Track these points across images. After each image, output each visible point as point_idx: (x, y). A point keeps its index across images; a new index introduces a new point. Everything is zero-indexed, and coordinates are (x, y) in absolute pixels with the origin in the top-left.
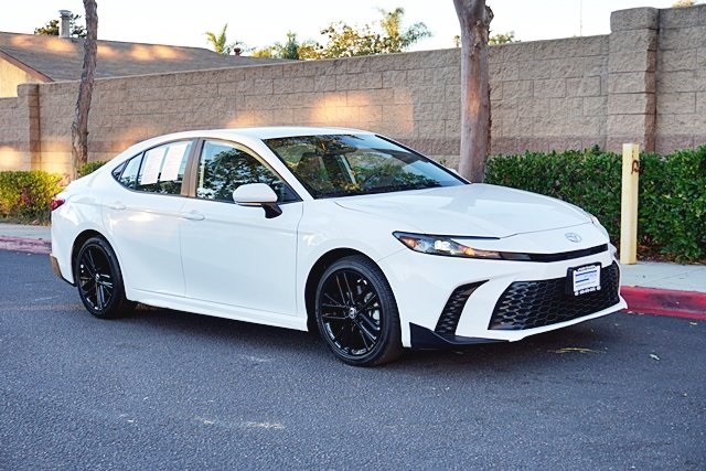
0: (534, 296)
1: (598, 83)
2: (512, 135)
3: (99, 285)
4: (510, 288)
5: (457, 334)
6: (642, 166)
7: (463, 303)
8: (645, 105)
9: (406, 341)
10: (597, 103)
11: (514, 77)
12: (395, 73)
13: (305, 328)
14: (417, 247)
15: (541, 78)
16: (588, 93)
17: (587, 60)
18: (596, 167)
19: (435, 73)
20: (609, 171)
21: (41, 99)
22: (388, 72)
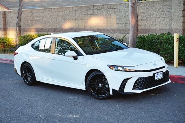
1: (169, 13)
3: (28, 76)
4: (138, 79)
5: (124, 91)
6: (180, 40)
7: (126, 83)
8: (182, 20)
9: (111, 93)
10: (169, 19)
11: (145, 11)
12: (111, 10)
13: (85, 89)
14: (113, 69)
15: (153, 12)
16: (167, 16)
17: (166, 7)
18: (167, 40)
19: (123, 10)
20: (171, 41)
21: (6, 15)
22: (109, 9)
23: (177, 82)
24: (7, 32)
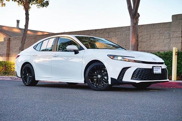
0: (143, 72)
1: (168, 35)
2: (144, 50)
3: (28, 77)
5: (123, 80)
6: (178, 54)
8: (181, 40)
9: (110, 83)
10: (168, 40)
11: (145, 34)
12: (112, 33)
14: (114, 59)
15: (153, 34)
16: (166, 37)
17: (166, 29)
18: (166, 55)
19: (124, 33)
20: (169, 56)
21: (10, 42)
22: (110, 33)
23: (175, 87)
24: (10, 58)
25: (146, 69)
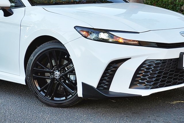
0: (159, 68)
4: (144, 63)
5: (110, 90)
7: (114, 72)
13: (24, 83)
14: (89, 37)
25: (164, 61)
